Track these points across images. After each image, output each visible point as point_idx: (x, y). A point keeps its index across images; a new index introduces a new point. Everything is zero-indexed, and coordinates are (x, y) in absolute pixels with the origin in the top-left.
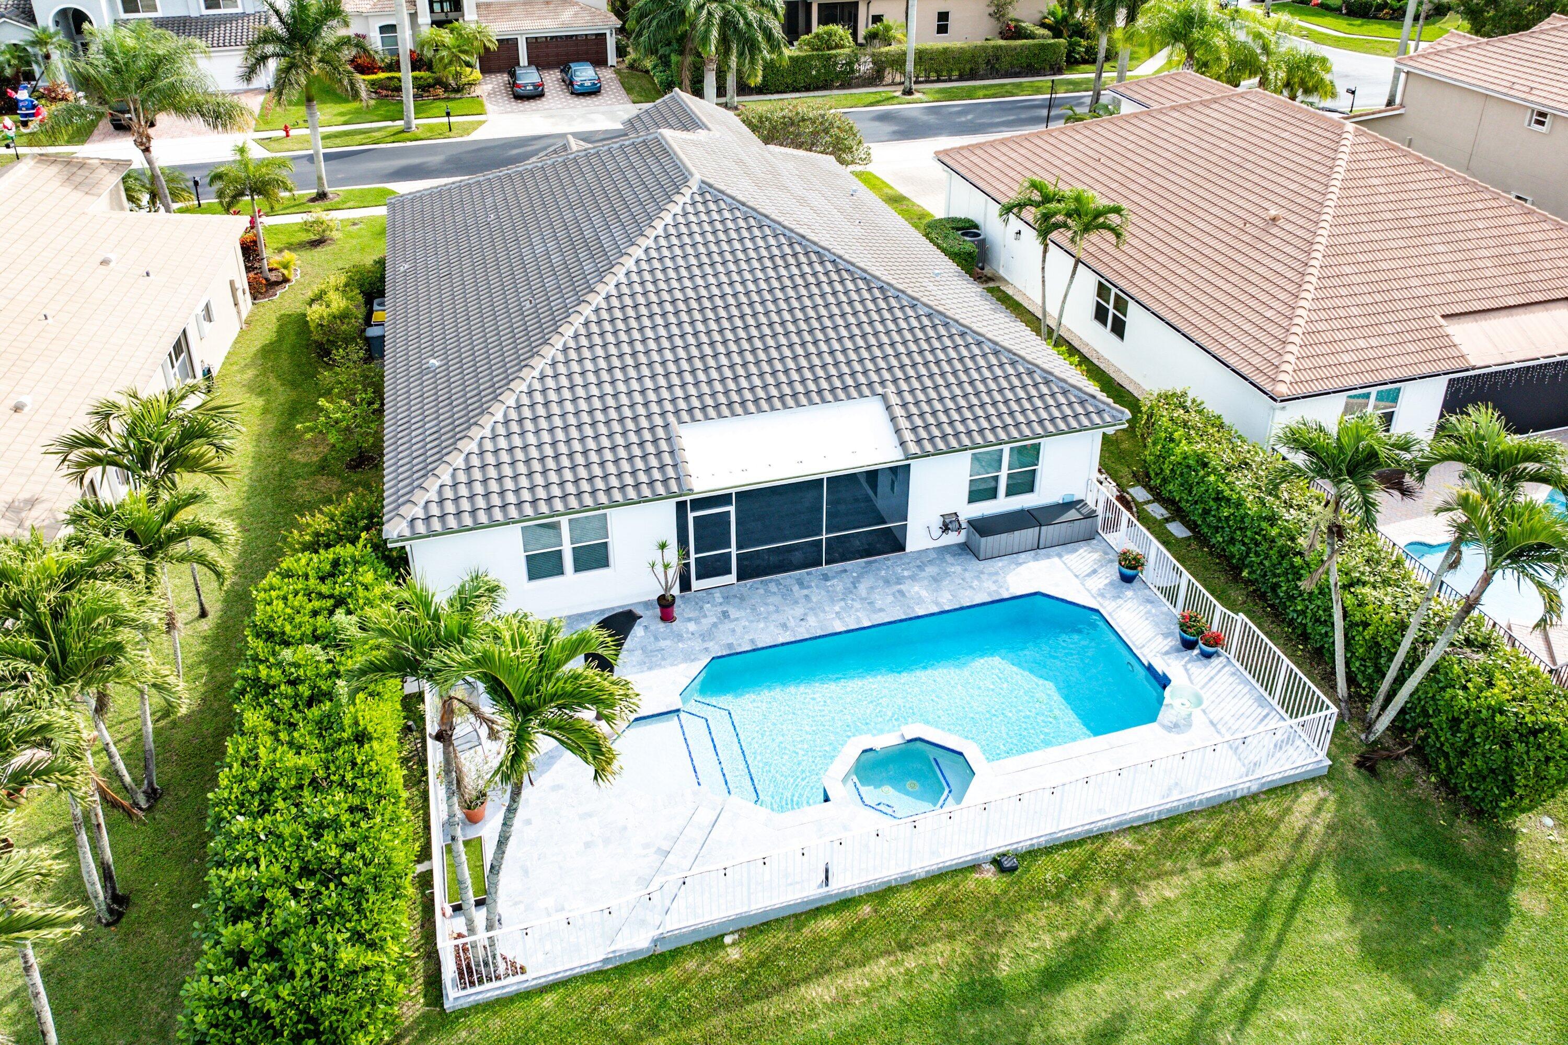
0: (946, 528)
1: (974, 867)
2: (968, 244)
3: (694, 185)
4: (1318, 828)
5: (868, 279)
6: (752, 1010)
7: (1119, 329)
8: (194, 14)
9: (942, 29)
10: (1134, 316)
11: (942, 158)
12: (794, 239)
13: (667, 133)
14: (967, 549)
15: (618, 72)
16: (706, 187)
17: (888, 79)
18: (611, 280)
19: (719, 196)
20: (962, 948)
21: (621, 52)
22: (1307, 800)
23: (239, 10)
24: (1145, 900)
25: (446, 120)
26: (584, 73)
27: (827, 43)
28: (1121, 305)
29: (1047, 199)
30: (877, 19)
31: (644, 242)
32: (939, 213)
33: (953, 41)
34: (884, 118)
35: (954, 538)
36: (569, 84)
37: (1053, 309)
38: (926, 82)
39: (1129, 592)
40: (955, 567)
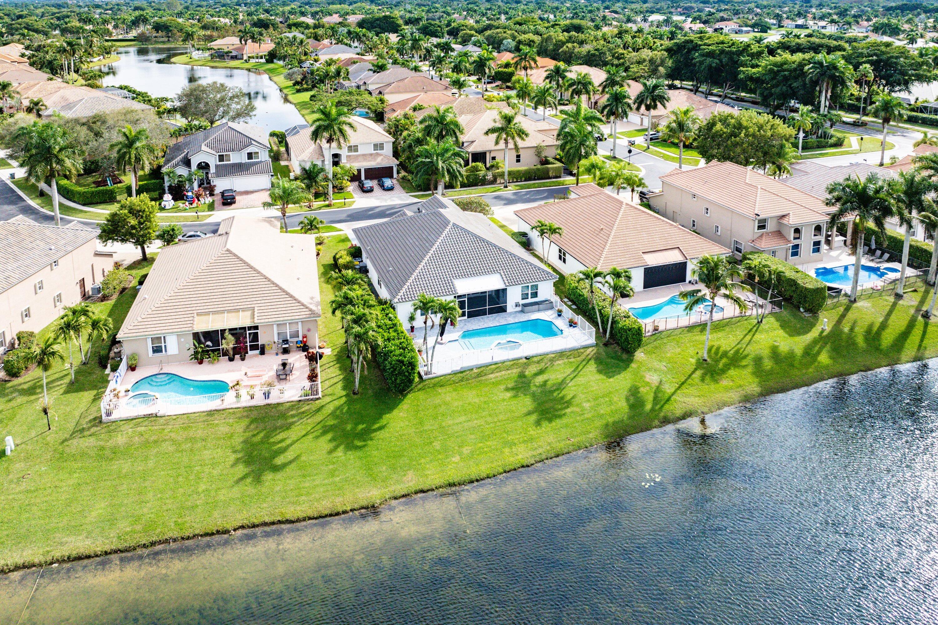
0: (516, 306)
1: (521, 358)
2: (524, 239)
3: (451, 224)
4: (592, 353)
5: (495, 246)
6: (479, 379)
7: (564, 261)
8: (243, 162)
9: (518, 161)
10: (568, 257)
11: (516, 213)
12: (477, 237)
13: (440, 210)
14: (522, 311)
15: (398, 180)
16: (454, 224)
17: (498, 182)
18: (434, 247)
19: (458, 226)
20: (519, 370)
21: (398, 173)
22: (591, 349)
23: (259, 160)
24: (555, 364)
25: (343, 200)
26: (388, 182)
27: (476, 169)
28: (564, 254)
29: (542, 225)
30: (494, 158)
31: (441, 238)
32: (516, 230)
33: (522, 167)
34: (497, 198)
35: (519, 309)
36: (382, 186)
37: (546, 256)
38: (513, 182)
39: (559, 318)
40: (519, 315)
